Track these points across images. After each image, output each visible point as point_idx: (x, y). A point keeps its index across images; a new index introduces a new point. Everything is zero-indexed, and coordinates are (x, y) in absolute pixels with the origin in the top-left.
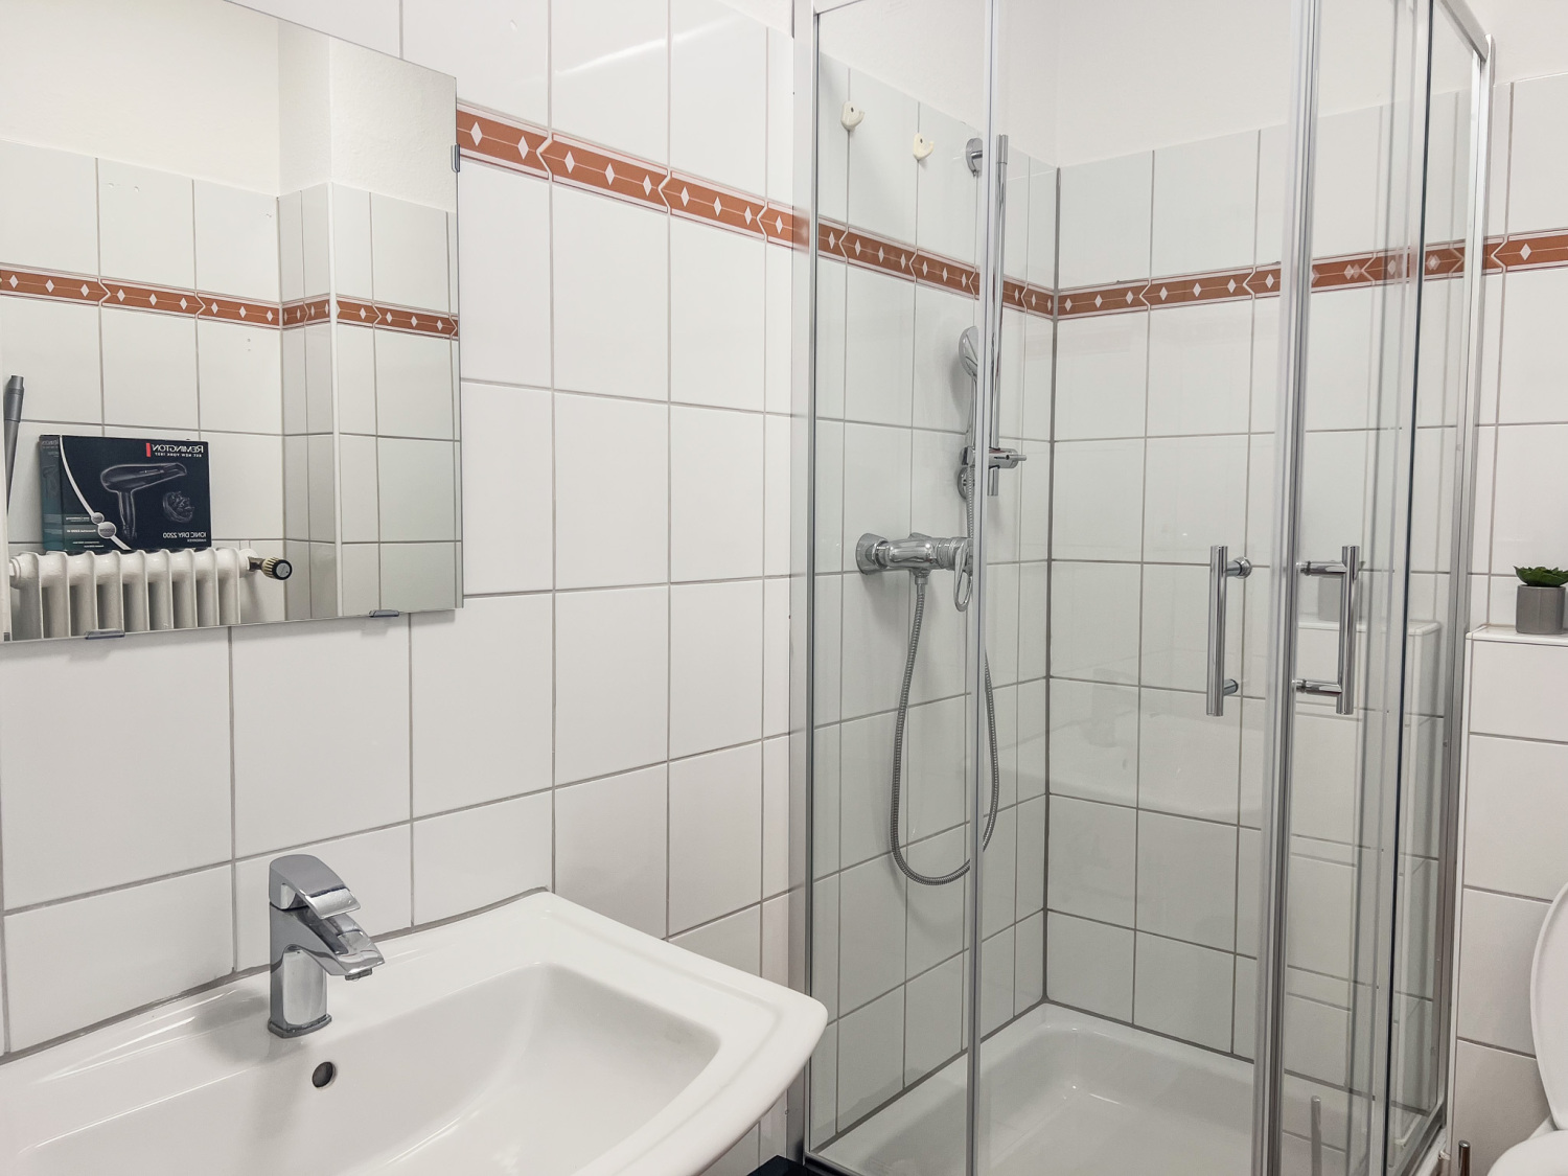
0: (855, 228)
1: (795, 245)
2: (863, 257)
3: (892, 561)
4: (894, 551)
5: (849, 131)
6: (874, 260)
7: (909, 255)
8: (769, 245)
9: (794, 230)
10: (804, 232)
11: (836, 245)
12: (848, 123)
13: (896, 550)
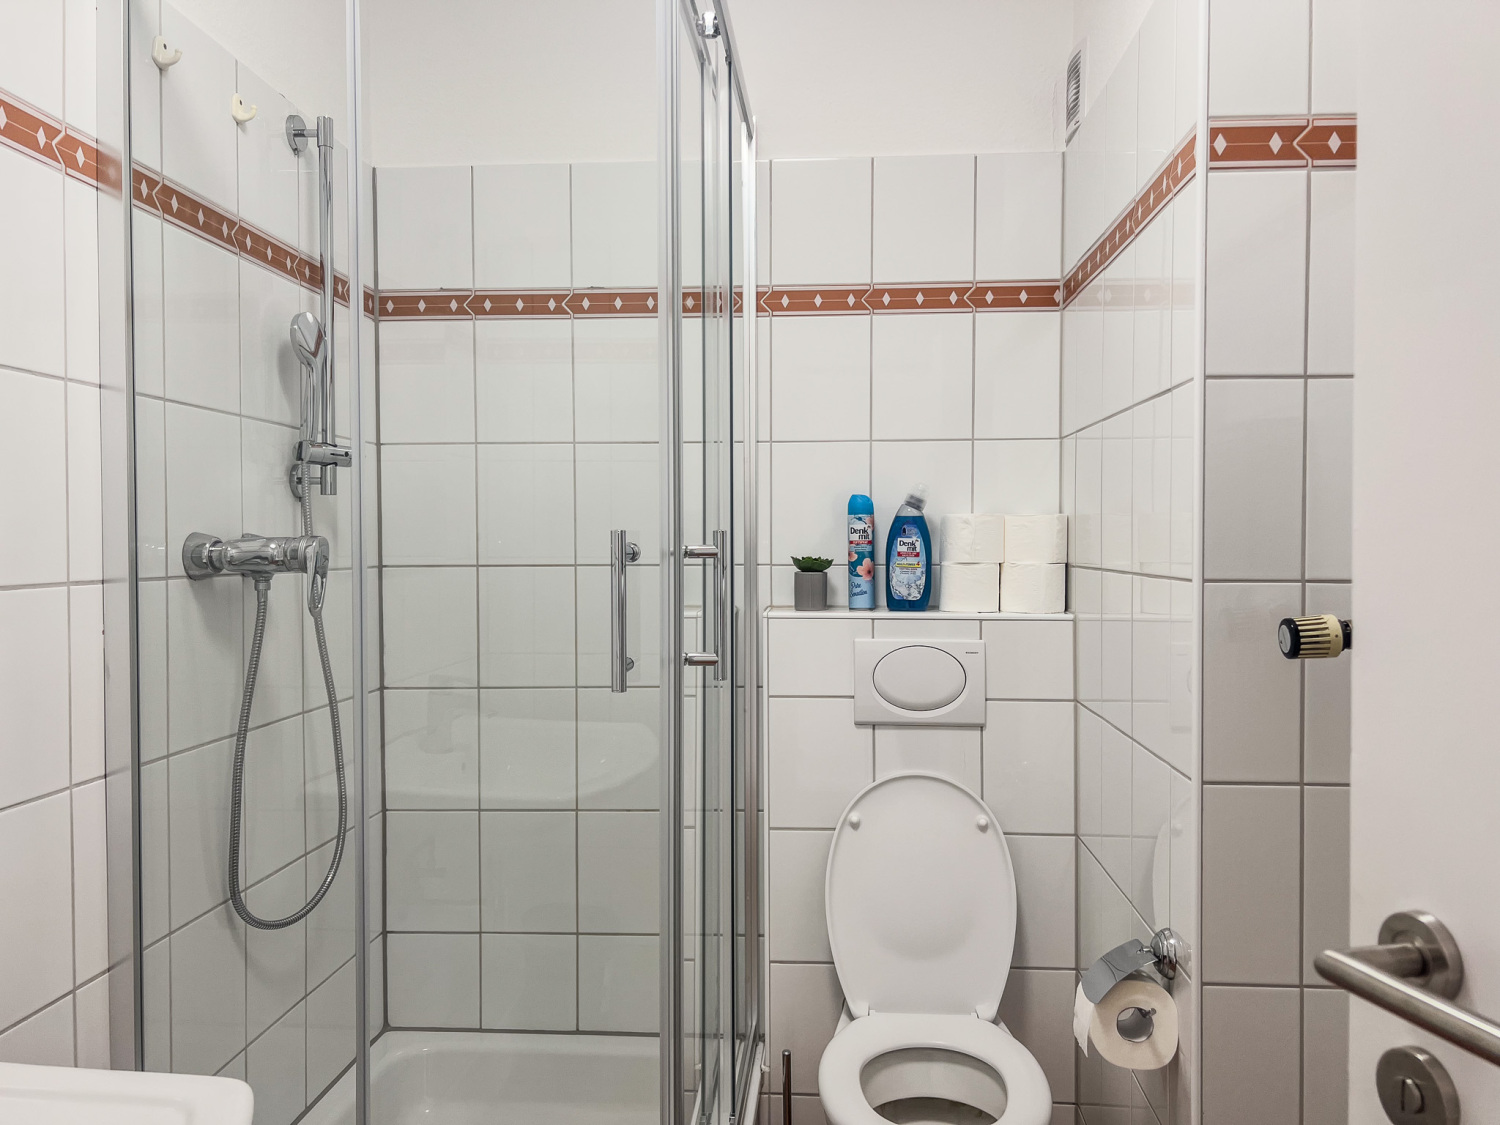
0: (171, 181)
1: (100, 185)
2: (180, 215)
3: (230, 563)
4: (232, 552)
5: (161, 70)
6: (194, 222)
7: (232, 224)
8: (67, 178)
9: (98, 168)
10: (111, 172)
11: (149, 195)
12: (160, 59)
13: (234, 551)
